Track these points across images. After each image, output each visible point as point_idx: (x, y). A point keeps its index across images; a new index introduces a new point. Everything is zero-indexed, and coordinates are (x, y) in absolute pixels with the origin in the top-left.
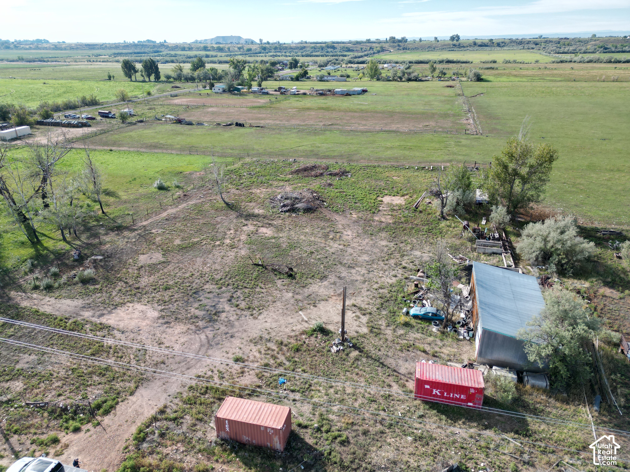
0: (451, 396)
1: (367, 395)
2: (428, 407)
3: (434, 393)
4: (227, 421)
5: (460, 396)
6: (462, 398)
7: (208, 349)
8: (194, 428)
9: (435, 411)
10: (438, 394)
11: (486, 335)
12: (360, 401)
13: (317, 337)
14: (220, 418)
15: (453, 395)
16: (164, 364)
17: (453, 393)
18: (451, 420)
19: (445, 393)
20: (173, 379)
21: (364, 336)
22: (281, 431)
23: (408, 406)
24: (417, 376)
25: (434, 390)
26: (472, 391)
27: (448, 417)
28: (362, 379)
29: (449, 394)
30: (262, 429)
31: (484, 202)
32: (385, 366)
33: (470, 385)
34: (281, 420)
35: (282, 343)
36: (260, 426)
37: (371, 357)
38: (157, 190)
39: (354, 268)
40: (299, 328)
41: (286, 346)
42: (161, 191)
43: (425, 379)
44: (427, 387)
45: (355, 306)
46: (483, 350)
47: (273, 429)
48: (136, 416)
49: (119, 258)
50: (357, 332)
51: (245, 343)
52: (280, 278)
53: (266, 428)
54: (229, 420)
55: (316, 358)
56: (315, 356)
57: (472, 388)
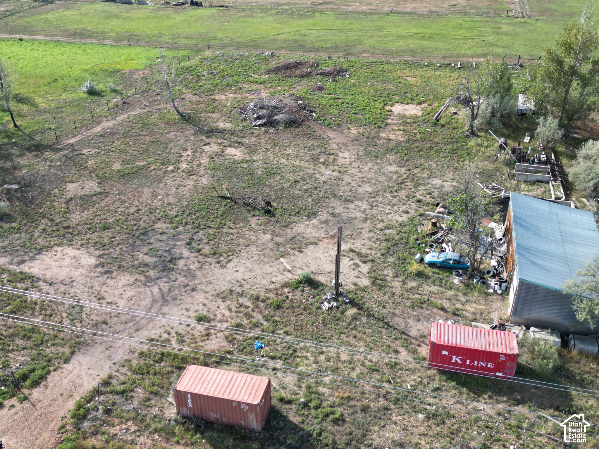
0: (476, 364)
1: (367, 363)
2: (445, 378)
3: (453, 361)
4: (189, 395)
5: (487, 365)
6: (489, 366)
7: (162, 305)
8: (147, 404)
9: (454, 383)
10: (459, 362)
11: (524, 288)
12: (358, 370)
13: (303, 291)
14: (180, 391)
15: (478, 364)
17: (478, 361)
18: (475, 393)
19: (468, 361)
20: (118, 343)
21: (364, 289)
22: (258, 407)
23: (419, 377)
24: (432, 340)
25: (454, 357)
26: (503, 358)
27: (470, 389)
28: (362, 344)
29: (472, 361)
30: (234, 404)
31: (529, 112)
32: (391, 327)
33: (500, 351)
34: (258, 393)
35: (258, 298)
36: (231, 401)
37: (373, 316)
38: (86, 95)
39: (352, 202)
40: (281, 279)
41: (263, 301)
42: (93, 97)
43: (442, 343)
44: (445, 353)
45: (353, 251)
46: (519, 307)
47: (248, 404)
48: (74, 389)
49: (39, 187)
50: (355, 284)
51: (210, 298)
52: (254, 215)
53: (239, 403)
54: (192, 394)
55: (303, 317)
56: (301, 314)
57: (502, 354)
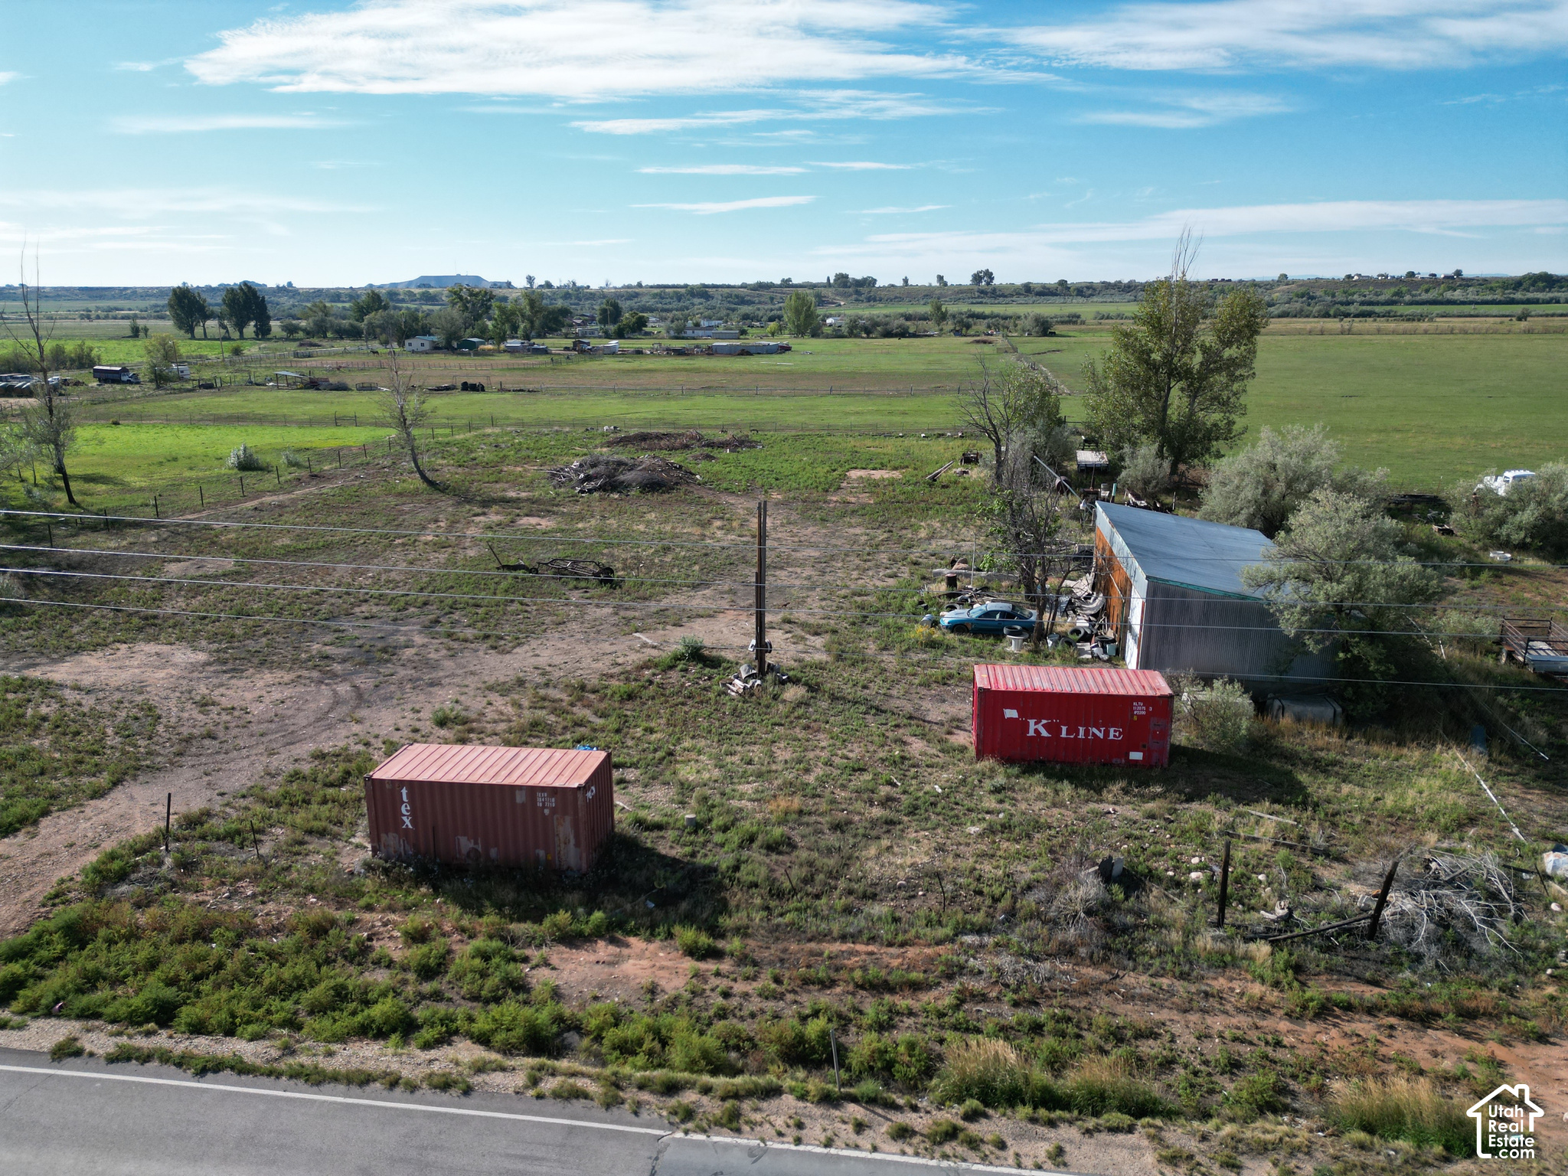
0: (1081, 735)
1: (837, 760)
2: (1015, 770)
3: (1031, 733)
4: (404, 791)
5: (1107, 733)
6: (1111, 737)
7: (358, 707)
8: (296, 848)
9: (1040, 776)
10: (1044, 733)
12: (819, 771)
13: (686, 670)
15: (1087, 733)
16: (214, 738)
17: (1087, 725)
18: (1089, 787)
19: (1064, 729)
21: (820, 666)
22: (580, 795)
23: (959, 773)
24: (979, 685)
25: (1032, 722)
26: (1140, 710)
27: (1077, 781)
28: (821, 736)
29: (1073, 730)
30: (520, 798)
32: (885, 712)
33: (1132, 692)
34: (580, 772)
35: (583, 688)
36: (513, 789)
37: (843, 698)
39: (782, 568)
40: (634, 658)
41: (594, 692)
43: (1002, 689)
44: (1011, 713)
45: (790, 622)
46: (1153, 649)
47: (554, 791)
48: (104, 835)
50: (800, 661)
51: (472, 693)
52: (576, 588)
53: (533, 791)
54: (411, 785)
55: (686, 708)
56: (683, 704)
57: (1138, 698)
